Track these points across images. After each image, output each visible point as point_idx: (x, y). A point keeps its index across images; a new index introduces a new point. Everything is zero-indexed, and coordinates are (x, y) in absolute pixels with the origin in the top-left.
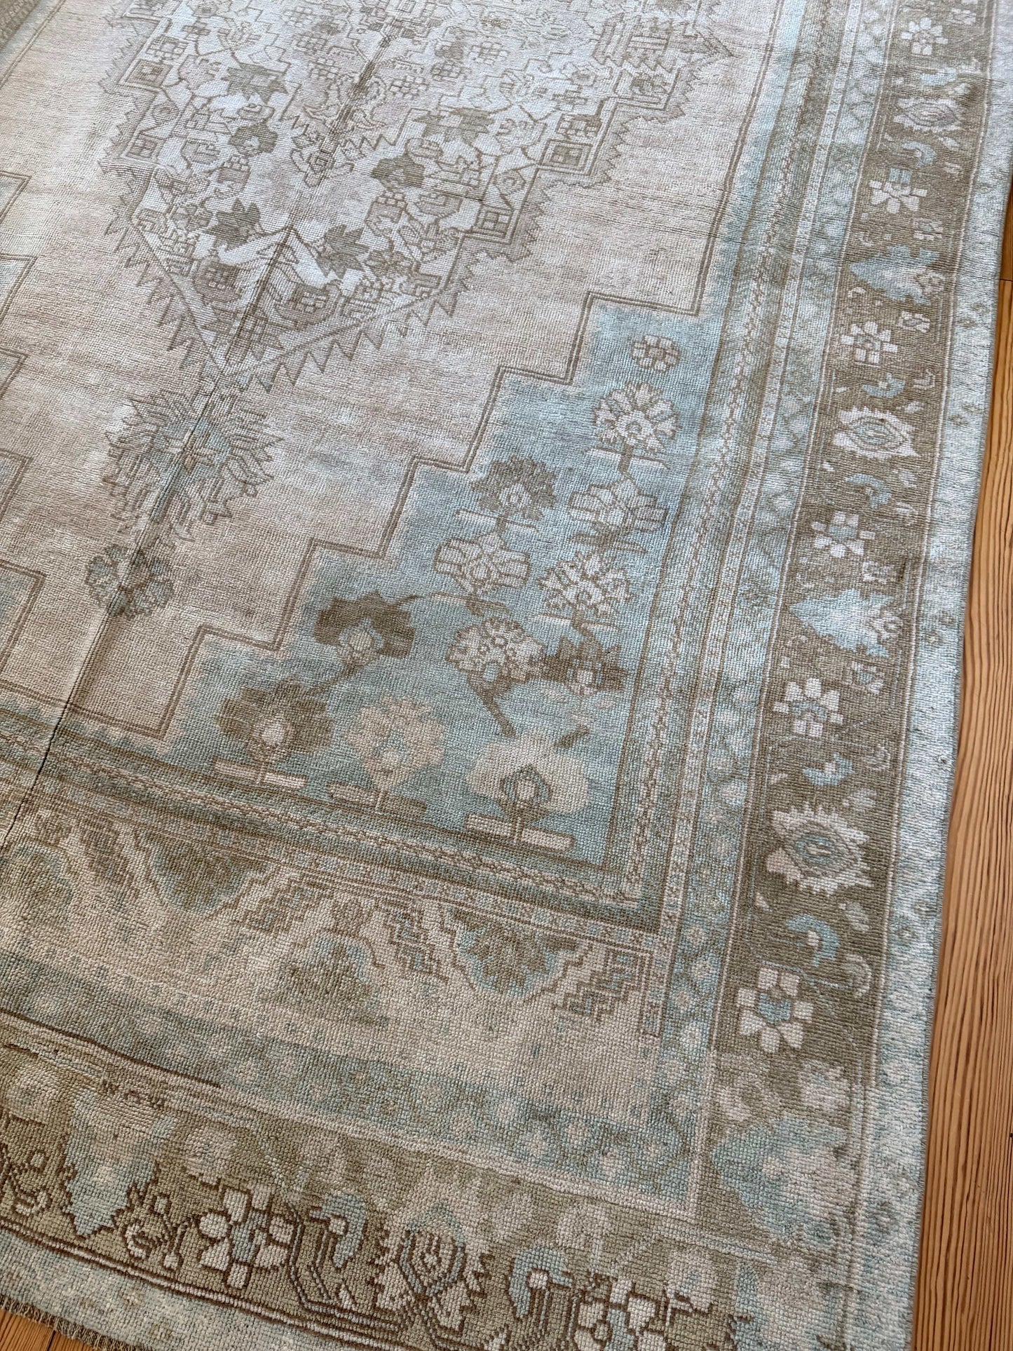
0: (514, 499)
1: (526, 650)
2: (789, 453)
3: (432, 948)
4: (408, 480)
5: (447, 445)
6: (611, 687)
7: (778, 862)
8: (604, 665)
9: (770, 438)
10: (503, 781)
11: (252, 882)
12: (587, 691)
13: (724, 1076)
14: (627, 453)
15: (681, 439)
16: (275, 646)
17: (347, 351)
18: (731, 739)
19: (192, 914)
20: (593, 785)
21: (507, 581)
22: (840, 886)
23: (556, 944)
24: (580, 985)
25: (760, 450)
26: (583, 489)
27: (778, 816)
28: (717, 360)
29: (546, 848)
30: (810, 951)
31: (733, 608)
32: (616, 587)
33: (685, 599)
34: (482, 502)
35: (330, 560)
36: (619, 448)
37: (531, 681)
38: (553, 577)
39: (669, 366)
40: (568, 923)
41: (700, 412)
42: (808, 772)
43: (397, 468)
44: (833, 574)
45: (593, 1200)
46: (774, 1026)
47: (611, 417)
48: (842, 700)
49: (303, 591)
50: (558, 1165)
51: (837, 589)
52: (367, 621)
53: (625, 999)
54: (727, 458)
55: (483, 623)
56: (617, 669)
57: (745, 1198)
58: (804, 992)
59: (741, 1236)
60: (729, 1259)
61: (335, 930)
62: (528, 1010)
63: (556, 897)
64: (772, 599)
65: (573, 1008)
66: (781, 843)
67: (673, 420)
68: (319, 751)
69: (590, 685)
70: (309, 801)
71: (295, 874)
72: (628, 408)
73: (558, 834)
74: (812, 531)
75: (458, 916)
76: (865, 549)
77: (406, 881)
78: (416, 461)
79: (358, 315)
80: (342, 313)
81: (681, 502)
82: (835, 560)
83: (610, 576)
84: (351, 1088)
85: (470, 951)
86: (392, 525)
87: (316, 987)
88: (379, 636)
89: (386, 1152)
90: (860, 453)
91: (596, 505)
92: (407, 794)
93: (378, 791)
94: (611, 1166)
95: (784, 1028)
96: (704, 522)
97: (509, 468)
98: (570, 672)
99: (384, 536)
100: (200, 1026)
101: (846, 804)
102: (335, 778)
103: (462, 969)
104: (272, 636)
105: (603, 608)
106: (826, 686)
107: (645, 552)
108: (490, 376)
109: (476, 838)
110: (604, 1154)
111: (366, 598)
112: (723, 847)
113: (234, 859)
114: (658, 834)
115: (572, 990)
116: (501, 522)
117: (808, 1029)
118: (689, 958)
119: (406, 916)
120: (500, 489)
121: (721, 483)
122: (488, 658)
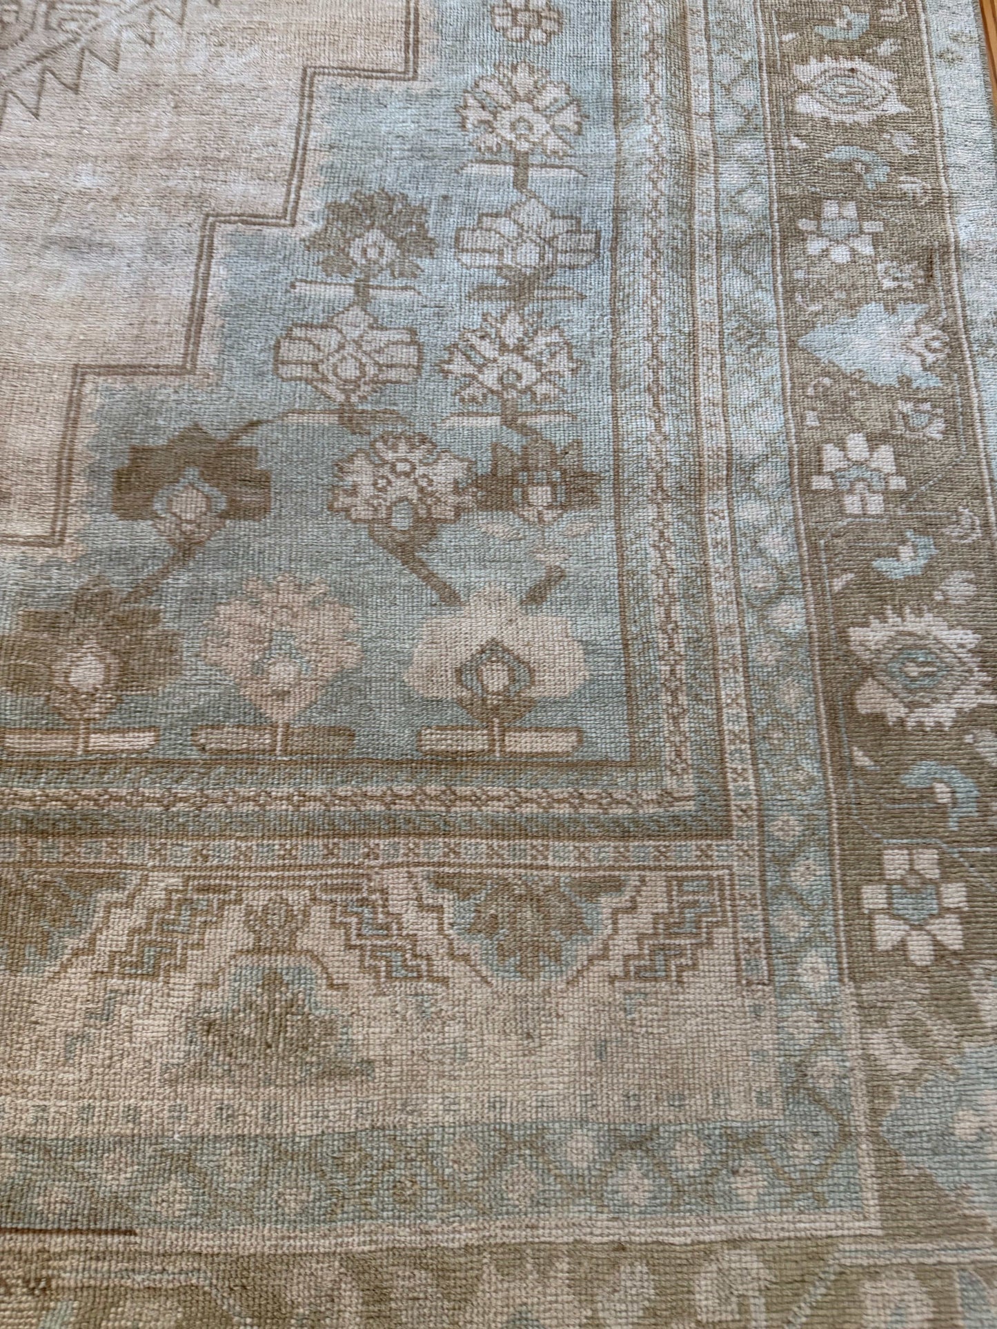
0: (372, 253)
1: (445, 473)
2: (741, 132)
3: (413, 938)
4: (206, 252)
5: (253, 190)
6: (582, 503)
7: (870, 698)
8: (564, 472)
9: (712, 115)
10: (459, 671)
11: (109, 907)
12: (548, 516)
13: (871, 1014)
14: (521, 163)
15: (592, 133)
16: (55, 539)
17: (68, 81)
18: (766, 541)
19: (26, 978)
20: (590, 648)
21: (393, 374)
22: (959, 711)
23: (593, 888)
24: (641, 938)
25: (702, 133)
26: (471, 222)
27: (856, 634)
28: (615, 17)
29: (544, 754)
30: (942, 811)
31: (723, 355)
32: (553, 355)
33: (654, 356)
34: (326, 265)
35: (111, 392)
36: (508, 157)
37: (464, 517)
38: (459, 358)
39: (549, 35)
40: (605, 852)
41: (609, 92)
42: (881, 564)
43: (184, 237)
44: (841, 287)
45: (734, 1243)
46: (920, 927)
47: (485, 115)
48: (897, 456)
49: (79, 447)
50: (674, 1207)
51: (852, 307)
52: (192, 473)
53: (709, 943)
54: (663, 150)
55: (372, 444)
56: (584, 475)
57: (943, 1179)
58: (948, 869)
59: (949, 1232)
60: (941, 1271)
61: (258, 950)
62: (575, 995)
63: (576, 821)
64: (772, 334)
65: (638, 977)
66: (868, 671)
67: (573, 108)
68: (165, 686)
69: (550, 507)
70: (168, 764)
71: (175, 881)
72: (506, 100)
73: (556, 730)
74: (801, 232)
75: (440, 882)
76: (875, 246)
77: (350, 851)
78: (211, 221)
79: (72, 26)
80: (47, 27)
81: (615, 219)
82: (840, 268)
83: (541, 340)
84: (340, 1180)
85: (471, 930)
86: (196, 321)
87: (249, 1042)
88: (215, 492)
89: (417, 1260)
90: (834, 118)
91: (495, 242)
92: (320, 720)
93: (274, 726)
94: (748, 1187)
95: (934, 926)
96: (654, 242)
97: (354, 209)
98: (517, 492)
99: (188, 339)
100: (81, 1147)
101: (939, 597)
102: (201, 719)
103: (466, 958)
104: (47, 525)
105: (542, 389)
106: (874, 441)
107: (582, 297)
108: (294, 82)
109: (439, 763)
110: (735, 1173)
111: (182, 438)
112: (791, 695)
113: (70, 879)
114: (697, 698)
115: (632, 948)
116: (362, 291)
117: (966, 919)
118: (784, 862)
119: (363, 902)
120: (348, 242)
121: (662, 185)
122: (392, 495)
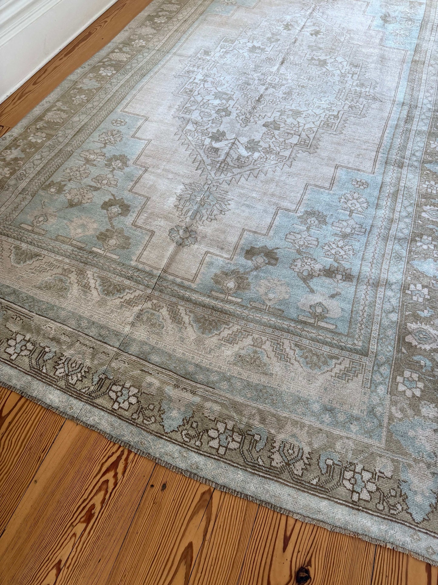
0: (312, 222)
1: (317, 267)
2: (406, 217)
3: (288, 354)
4: (276, 214)
5: (289, 204)
6: (349, 281)
7: (409, 339)
8: (346, 273)
9: (400, 212)
10: (311, 306)
11: (225, 328)
12: (340, 281)
13: (394, 403)
14: (351, 212)
15: (369, 209)
16: (231, 259)
17: (255, 175)
18: (391, 300)
19: (205, 336)
20: (343, 310)
21: (311, 246)
22: (431, 348)
23: (332, 358)
24: (340, 370)
25: (397, 215)
26: (336, 221)
27: (409, 324)
28: (381, 187)
29: (327, 328)
30: (421, 367)
31: (390, 260)
32: (349, 251)
33: (374, 256)
34: (301, 222)
35: (250, 235)
36: (349, 210)
37: (320, 277)
38: (327, 246)
39: (365, 188)
40: (337, 351)
41: (376, 202)
42: (419, 312)
43: (272, 210)
44: (424, 254)
45: (348, 438)
46: (410, 389)
47: (345, 201)
48: (429, 291)
49: (240, 243)
50: (335, 426)
51: (425, 259)
52: (263, 254)
53: (357, 376)
54: (386, 216)
55: (303, 258)
56: (350, 275)
57: (402, 442)
58: (420, 379)
59: (402, 454)
60: (398, 461)
61: (253, 345)
62: (323, 376)
63: (331, 343)
64: (404, 259)
65: (338, 377)
66: (410, 333)
67: (367, 203)
68: (247, 291)
69: (341, 280)
70: (243, 306)
71: (239, 327)
72: (351, 199)
73: (331, 324)
74: (416, 240)
75: (296, 345)
76: (434, 247)
77: (278, 333)
78: (279, 208)
79: (259, 165)
80: (254, 164)
81: (371, 227)
82: (424, 250)
83: (347, 247)
84: (261, 394)
85: (301, 356)
86: (270, 227)
87: (248, 362)
88: (266, 259)
89: (274, 415)
90: (431, 219)
91: (341, 226)
92: (277, 307)
93: (267, 305)
94: (354, 428)
95: (414, 390)
96: (379, 234)
97: (310, 213)
98: (334, 275)
99: (268, 229)
100: (208, 370)
101: (432, 323)
102: (251, 300)
103: (299, 362)
104: (230, 256)
105: (345, 256)
106: (423, 287)
107: (359, 241)
108: (304, 186)
109: (302, 322)
110: (351, 424)
111: (262, 247)
112: (390, 332)
113: (218, 320)
114: (367, 327)
115: (338, 372)
116: (308, 229)
117: (422, 391)
118: (379, 366)
119: (278, 344)
120: (307, 219)
121: (384, 223)
122: (304, 268)
